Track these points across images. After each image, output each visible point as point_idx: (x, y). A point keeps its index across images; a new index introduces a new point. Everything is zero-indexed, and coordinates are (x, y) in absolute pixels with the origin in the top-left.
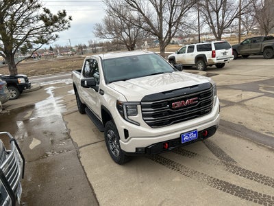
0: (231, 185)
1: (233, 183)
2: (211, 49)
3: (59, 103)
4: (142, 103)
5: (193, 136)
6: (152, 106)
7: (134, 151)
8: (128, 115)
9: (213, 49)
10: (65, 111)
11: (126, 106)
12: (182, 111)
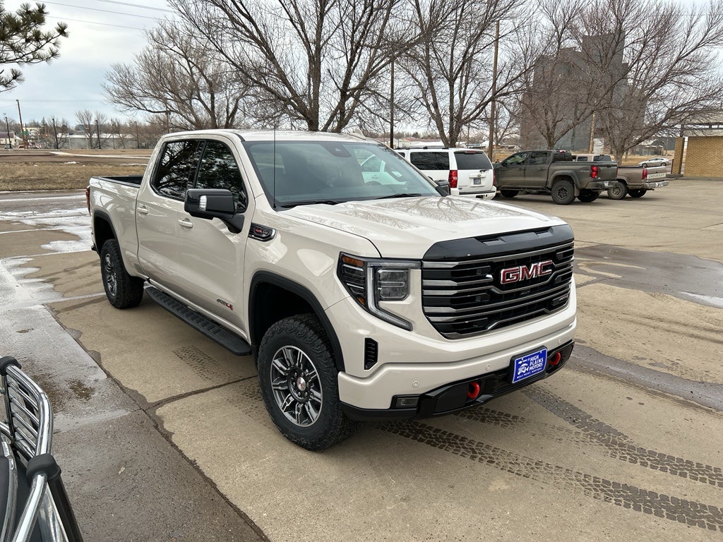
0: (644, 492)
1: (649, 487)
2: (447, 167)
3: (25, 277)
4: (427, 264)
5: (538, 364)
6: (453, 274)
7: (386, 405)
8: (377, 299)
9: (453, 165)
10: (55, 298)
11: (375, 269)
12: (518, 295)
